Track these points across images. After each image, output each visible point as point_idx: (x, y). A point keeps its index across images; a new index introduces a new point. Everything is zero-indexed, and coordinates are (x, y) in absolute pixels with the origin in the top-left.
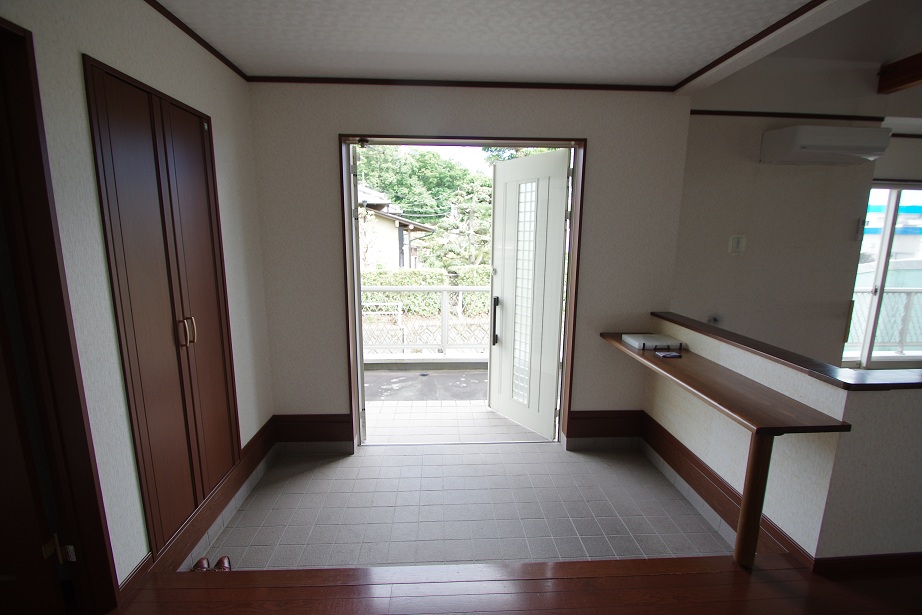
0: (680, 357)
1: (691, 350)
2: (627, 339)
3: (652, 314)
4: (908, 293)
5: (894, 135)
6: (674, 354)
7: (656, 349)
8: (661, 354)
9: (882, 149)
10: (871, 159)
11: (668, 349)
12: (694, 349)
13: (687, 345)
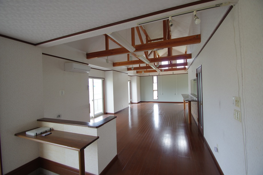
0: (51, 133)
1: (54, 129)
2: (28, 133)
3: (38, 120)
4: (97, 100)
5: (91, 68)
6: (49, 133)
7: (42, 133)
8: (44, 135)
9: (90, 71)
10: (88, 72)
11: (46, 132)
12: (55, 129)
13: (52, 128)
